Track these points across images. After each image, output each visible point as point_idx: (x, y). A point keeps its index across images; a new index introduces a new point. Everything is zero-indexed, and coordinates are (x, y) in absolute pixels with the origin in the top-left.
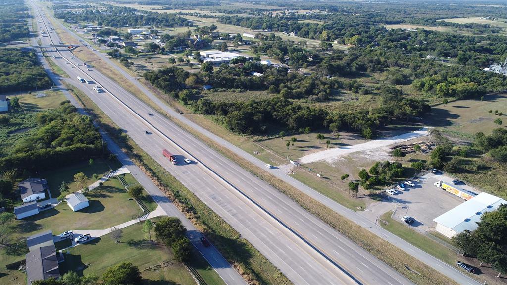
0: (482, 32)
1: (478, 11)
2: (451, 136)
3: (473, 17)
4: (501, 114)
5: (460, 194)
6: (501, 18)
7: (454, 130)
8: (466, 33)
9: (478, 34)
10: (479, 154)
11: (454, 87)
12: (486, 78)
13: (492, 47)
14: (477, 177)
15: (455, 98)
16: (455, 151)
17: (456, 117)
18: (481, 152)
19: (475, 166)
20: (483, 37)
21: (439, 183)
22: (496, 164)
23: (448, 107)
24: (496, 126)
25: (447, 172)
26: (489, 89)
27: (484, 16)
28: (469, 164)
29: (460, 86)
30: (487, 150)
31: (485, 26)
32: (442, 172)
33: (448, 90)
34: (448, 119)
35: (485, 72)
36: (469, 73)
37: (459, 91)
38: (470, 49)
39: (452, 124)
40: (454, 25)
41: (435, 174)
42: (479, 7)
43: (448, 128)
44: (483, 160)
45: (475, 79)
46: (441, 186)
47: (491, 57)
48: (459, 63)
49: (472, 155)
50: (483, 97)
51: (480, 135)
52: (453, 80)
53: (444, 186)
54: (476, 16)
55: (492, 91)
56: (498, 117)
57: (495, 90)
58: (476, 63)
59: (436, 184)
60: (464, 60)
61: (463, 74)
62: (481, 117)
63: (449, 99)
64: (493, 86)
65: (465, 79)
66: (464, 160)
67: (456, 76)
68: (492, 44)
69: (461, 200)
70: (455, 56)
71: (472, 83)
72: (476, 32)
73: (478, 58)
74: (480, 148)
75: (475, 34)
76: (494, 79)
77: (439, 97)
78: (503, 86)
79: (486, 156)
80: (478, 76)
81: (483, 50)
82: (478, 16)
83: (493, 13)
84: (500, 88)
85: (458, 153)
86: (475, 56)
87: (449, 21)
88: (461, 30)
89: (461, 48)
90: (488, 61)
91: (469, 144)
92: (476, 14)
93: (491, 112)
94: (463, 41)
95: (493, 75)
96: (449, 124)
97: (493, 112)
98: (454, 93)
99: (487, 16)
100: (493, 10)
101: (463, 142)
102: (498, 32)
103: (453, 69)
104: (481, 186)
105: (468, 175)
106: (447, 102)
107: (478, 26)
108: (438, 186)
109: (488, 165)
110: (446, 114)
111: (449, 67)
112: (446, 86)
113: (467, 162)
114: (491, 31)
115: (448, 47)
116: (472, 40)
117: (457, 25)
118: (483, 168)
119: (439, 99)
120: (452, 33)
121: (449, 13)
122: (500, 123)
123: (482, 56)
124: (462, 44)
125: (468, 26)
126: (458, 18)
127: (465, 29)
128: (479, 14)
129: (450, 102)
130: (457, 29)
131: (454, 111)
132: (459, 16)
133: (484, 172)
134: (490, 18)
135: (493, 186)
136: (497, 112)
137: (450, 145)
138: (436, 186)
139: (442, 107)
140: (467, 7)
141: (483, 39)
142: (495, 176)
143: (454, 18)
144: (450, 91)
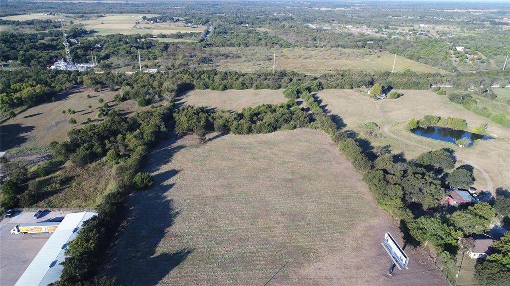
0: (45, 28)
1: (38, 7)
2: (28, 155)
3: (34, 13)
4: (74, 112)
5: (44, 228)
6: (61, 13)
7: (30, 146)
8: (28, 31)
9: (41, 30)
10: (61, 165)
11: (18, 95)
12: (53, 77)
13: (54, 43)
14: (61, 195)
15: (24, 107)
16: (34, 172)
17: (30, 129)
18: (62, 163)
19: (56, 183)
20: (45, 34)
21: (15, 228)
22: (79, 170)
23: (19, 119)
24: (71, 127)
25: (27, 207)
26: (58, 88)
27: (45, 11)
28: (50, 184)
29: (26, 91)
30: (67, 158)
31: (47, 22)
32: (19, 209)
33: (12, 100)
34: (21, 135)
35: (50, 70)
36: (33, 75)
37: (25, 98)
38: (32, 48)
39: (26, 139)
40: (14, 22)
41: (10, 216)
42: (39, 3)
43: (23, 146)
44: (66, 171)
45: (41, 80)
46: (19, 231)
47: (54, 53)
48: (22, 65)
49: (54, 169)
50: (53, 98)
51: (54, 144)
52: (17, 86)
53: (22, 229)
54: (37, 12)
55: (62, 90)
56: (72, 116)
57: (64, 88)
58: (40, 63)
59: (12, 231)
60: (26, 61)
61: (27, 76)
62: (57, 121)
63: (19, 109)
64: (61, 83)
65: (30, 83)
66: (45, 180)
67: (21, 81)
68: (54, 40)
69: (46, 236)
70: (16, 59)
71: (39, 86)
72: (38, 29)
73: (41, 57)
74: (60, 158)
76: (60, 76)
77: (5, 111)
78: (70, 81)
79: (68, 164)
80: (43, 77)
81: (45, 47)
82: (40, 12)
83: (54, 8)
84: (68, 85)
85: (36, 175)
86: (38, 55)
87: (8, 19)
88: (23, 28)
89: (22, 48)
90: (51, 58)
91: (49, 157)
92: (37, 10)
93: (64, 112)
94: (23, 40)
95: (58, 72)
96: (24, 140)
97: (67, 111)
98: (21, 102)
99: (47, 12)
100: (53, 6)
101: (42, 157)
102: (60, 27)
103: (16, 73)
104: (65, 205)
105: (52, 198)
106: (15, 115)
107: (40, 22)
108: (16, 232)
109: (72, 174)
110: (18, 128)
111: (10, 71)
113: (48, 182)
114: (53, 26)
115: (6, 49)
116: (33, 38)
117: (18, 23)
118: (66, 181)
119: (5, 114)
120: (12, 31)
121: (7, 10)
122: (74, 122)
123: (44, 53)
125: (30, 23)
126: (18, 15)
127: (27, 26)
128: (40, 10)
129: (20, 113)
130: (18, 27)
131: (27, 123)
132: (18, 13)
133: (69, 186)
134: (51, 14)
135: (79, 198)
136: (70, 111)
137: (22, 171)
138: (13, 234)
139: (12, 122)
140: (27, 3)
142: (79, 184)
143: (13, 15)
144: (15, 101)
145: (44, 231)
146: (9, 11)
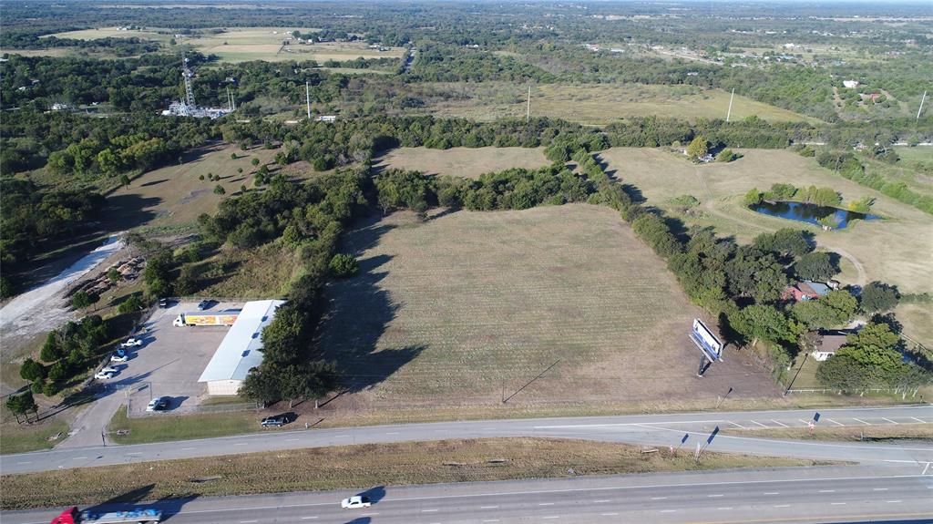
0: (131, 52)
1: (107, 17)
2: (163, 235)
3: (103, 26)
4: (218, 178)
5: (218, 320)
6: (149, 26)
7: (163, 224)
8: (104, 56)
9: (125, 56)
10: (212, 249)
11: (128, 152)
12: (172, 127)
13: (158, 75)
14: (229, 283)
15: (138, 172)
16: (179, 257)
17: (156, 201)
18: (217, 245)
19: (218, 269)
20: (136, 61)
21: (179, 318)
22: (245, 254)
23: (134, 188)
24: (220, 198)
25: (184, 295)
26: (183, 143)
27: (121, 24)
28: (209, 270)
29: (137, 148)
30: (224, 238)
31: (132, 41)
32: (175, 299)
33: (119, 160)
34: (145, 209)
35: (165, 117)
36: (141, 123)
37: (139, 157)
38: (125, 83)
39: (154, 215)
40: (76, 43)
41: (166, 307)
42: (107, 9)
43: (153, 224)
44: (225, 255)
45: (156, 131)
46: (184, 322)
47: (164, 91)
48: (117, 110)
49: (207, 253)
50: (180, 158)
51: (204, 218)
52: (121, 140)
53: (189, 320)
54: (109, 25)
55: (190, 146)
56: (215, 184)
57: (193, 143)
58: (145, 105)
59: (175, 322)
60: (124, 103)
61: (132, 126)
62: (193, 190)
63: (130, 175)
64: (188, 137)
65: (140, 135)
66: (199, 266)
67: (124, 132)
68: (155, 71)
69: (224, 329)
70: (104, 98)
71: (154, 140)
72: (120, 52)
73: (144, 97)
74: (213, 239)
75: (120, 56)
76: (182, 125)
77: (110, 176)
78: (201, 134)
79: (227, 246)
80: (158, 126)
81: (144, 81)
82: (113, 26)
83: (134, 18)
84: (198, 139)
85: (185, 258)
86: (139, 93)
87: (65, 37)
88: (94, 51)
89: (109, 83)
90: (162, 98)
91: (195, 238)
92: (107, 22)
93: (202, 178)
94: (106, 71)
95: (179, 120)
96: (150, 216)
97: (206, 177)
98: (132, 163)
99: (127, 24)
100: (131, 14)
101: (185, 239)
102: (156, 50)
103: (113, 121)
104: (239, 294)
105: (216, 287)
106: (129, 182)
107: (120, 42)
108: (180, 324)
109: (235, 259)
110: (136, 201)
111: (102, 119)
112: (112, 153)
113: (206, 267)
114: (145, 48)
115: (85, 85)
116: (120, 67)
117: (83, 44)
118: (231, 267)
119: (112, 180)
120: (79, 57)
121: (56, 22)
122: (222, 191)
123: (149, 91)
124: (108, 76)
125: (105, 43)
126: (78, 29)
127: (100, 48)
128: (112, 22)
129: (134, 179)
130: (86, 50)
131: (149, 193)
132: (76, 26)
133: (235, 273)
134: (133, 28)
135: (255, 287)
136: (210, 176)
137: (167, 251)
138: (177, 326)
139: (123, 191)
140: (85, 10)
141: (136, 64)
142: (251, 271)
143: (70, 30)
144: (124, 161)
145: (218, 323)
146: (61, 24)
